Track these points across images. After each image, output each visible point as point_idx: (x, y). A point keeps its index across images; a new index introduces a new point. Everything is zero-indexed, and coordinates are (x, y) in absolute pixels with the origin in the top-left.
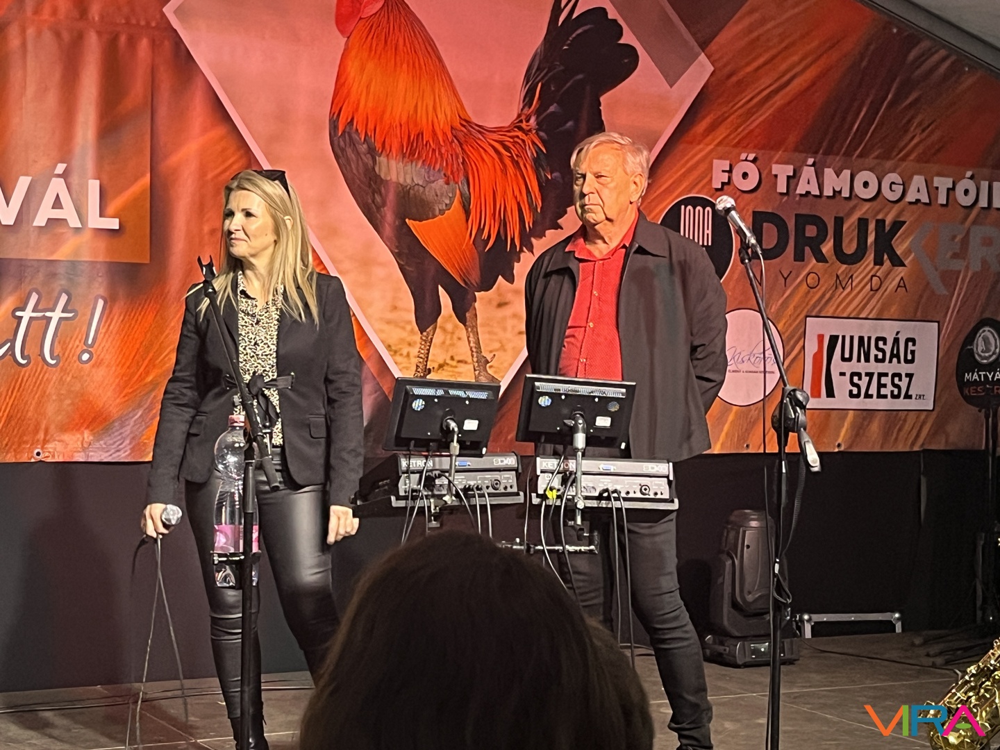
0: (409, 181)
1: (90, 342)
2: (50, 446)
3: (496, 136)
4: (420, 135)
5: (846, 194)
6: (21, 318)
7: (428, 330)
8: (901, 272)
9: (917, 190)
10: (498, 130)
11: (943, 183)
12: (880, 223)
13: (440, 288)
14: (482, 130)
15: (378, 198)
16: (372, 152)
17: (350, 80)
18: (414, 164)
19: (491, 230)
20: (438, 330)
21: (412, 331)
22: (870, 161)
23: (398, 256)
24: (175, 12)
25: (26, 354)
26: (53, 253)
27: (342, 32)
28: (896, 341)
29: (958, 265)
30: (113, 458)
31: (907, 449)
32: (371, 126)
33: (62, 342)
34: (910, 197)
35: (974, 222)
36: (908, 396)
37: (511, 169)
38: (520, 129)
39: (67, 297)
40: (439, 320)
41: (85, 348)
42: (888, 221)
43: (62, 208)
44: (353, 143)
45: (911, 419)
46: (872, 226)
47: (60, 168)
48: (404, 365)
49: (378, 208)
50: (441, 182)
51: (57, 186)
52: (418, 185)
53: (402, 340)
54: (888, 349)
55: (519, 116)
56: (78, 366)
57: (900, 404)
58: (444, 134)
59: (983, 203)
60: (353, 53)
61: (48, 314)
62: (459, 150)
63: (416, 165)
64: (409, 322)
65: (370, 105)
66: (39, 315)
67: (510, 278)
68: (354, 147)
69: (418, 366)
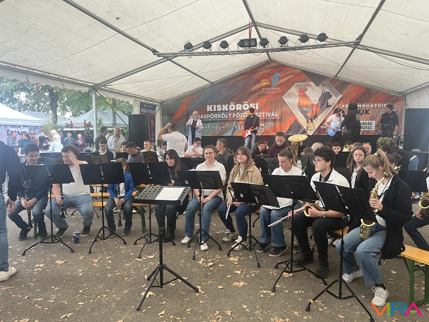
4: (307, 106)
5: (361, 107)
6: (270, 124)
8: (369, 115)
9: (372, 106)
10: (316, 104)
11: (376, 105)
12: (366, 110)
14: (314, 104)
17: (300, 101)
19: (315, 114)
22: (364, 103)
25: (271, 127)
26: (273, 118)
27: (299, 97)
28: (369, 123)
29: (379, 114)
31: (371, 135)
32: (302, 105)
34: (371, 107)
35: (381, 109)
36: (371, 129)
37: (317, 108)
42: (367, 110)
43: (273, 115)
45: (371, 132)
46: (365, 110)
47: (273, 112)
49: (303, 112)
50: (309, 110)
52: (307, 110)
54: (367, 124)
55: (318, 103)
57: (370, 130)
58: (310, 105)
59: (383, 106)
60: (300, 99)
62: (311, 107)
63: (307, 108)
66: (272, 124)
67: (317, 118)
68: (300, 107)
69: (307, 127)
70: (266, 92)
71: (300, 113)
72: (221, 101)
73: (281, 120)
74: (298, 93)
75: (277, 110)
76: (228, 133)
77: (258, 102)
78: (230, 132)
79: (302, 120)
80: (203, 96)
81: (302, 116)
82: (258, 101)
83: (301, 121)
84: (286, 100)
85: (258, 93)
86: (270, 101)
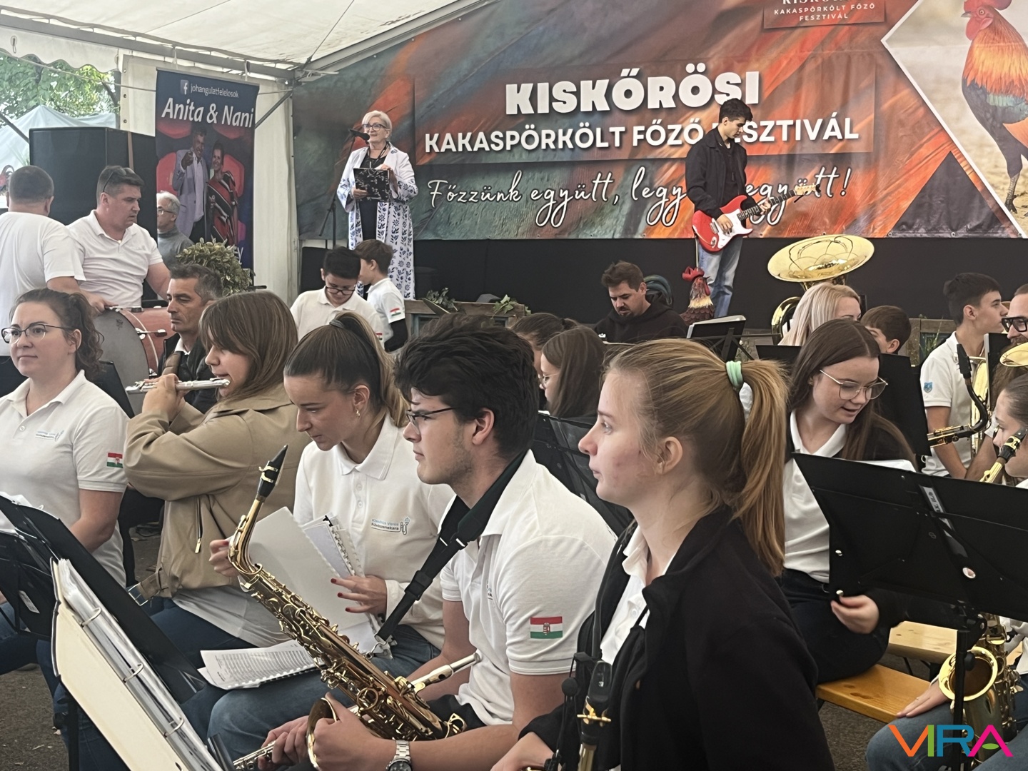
0: (1005, 105)
1: (845, 187)
6: (817, 178)
7: (1015, 176)
13: (1022, 155)
15: (988, 115)
16: (985, 93)
17: (975, 60)
20: (1020, 177)
21: (1006, 178)
23: (998, 142)
24: (887, 41)
26: (831, 150)
27: (970, 39)
32: (985, 81)
33: (834, 187)
40: (1022, 172)
41: (843, 190)
43: (835, 131)
47: (834, 114)
48: (1000, 193)
51: (833, 122)
52: (1010, 106)
53: (1000, 182)
56: (840, 197)
60: (976, 47)
61: (829, 176)
63: (1009, 97)
64: (1004, 173)
65: (984, 70)
66: (825, 176)
68: (975, 91)
69: (1008, 194)
70: (798, 14)
71: (971, 120)
72: (576, 63)
73: (871, 160)
74: (964, 15)
75: (852, 106)
76: (608, 222)
77: (756, 66)
78: (617, 218)
79: (985, 161)
80: (489, 36)
81: (983, 137)
82: (758, 60)
83: (977, 164)
84: (901, 53)
85: (758, 18)
86: (820, 61)
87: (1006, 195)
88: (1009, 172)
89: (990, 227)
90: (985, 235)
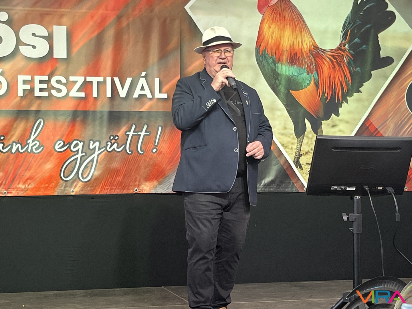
0: (291, 74)
1: (156, 144)
2: (141, 187)
3: (330, 53)
4: (296, 54)
7: (300, 138)
10: (331, 50)
13: (306, 119)
14: (323, 51)
15: (277, 82)
16: (274, 62)
17: (264, 32)
18: (293, 66)
19: (328, 94)
21: (293, 138)
23: (286, 106)
24: (190, 8)
25: (131, 149)
26: (141, 108)
30: (166, 192)
32: (274, 51)
33: (145, 145)
37: (337, 68)
38: (341, 50)
39: (147, 126)
40: (306, 133)
41: (154, 147)
43: (144, 90)
44: (266, 59)
48: (290, 153)
49: (277, 86)
50: (305, 74)
51: (142, 81)
52: (295, 75)
53: (289, 142)
55: (340, 44)
56: (151, 154)
58: (307, 53)
60: (266, 21)
61: (139, 133)
62: (313, 60)
63: (294, 67)
64: (292, 134)
65: (273, 42)
66: (136, 133)
67: (338, 115)
69: (296, 153)
75: (159, 67)
84: (202, 21)
87: (294, 154)
88: (296, 133)
89: (282, 182)
90: (279, 190)
